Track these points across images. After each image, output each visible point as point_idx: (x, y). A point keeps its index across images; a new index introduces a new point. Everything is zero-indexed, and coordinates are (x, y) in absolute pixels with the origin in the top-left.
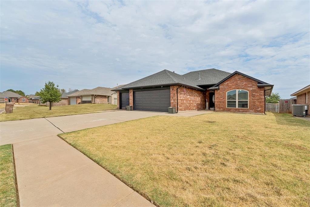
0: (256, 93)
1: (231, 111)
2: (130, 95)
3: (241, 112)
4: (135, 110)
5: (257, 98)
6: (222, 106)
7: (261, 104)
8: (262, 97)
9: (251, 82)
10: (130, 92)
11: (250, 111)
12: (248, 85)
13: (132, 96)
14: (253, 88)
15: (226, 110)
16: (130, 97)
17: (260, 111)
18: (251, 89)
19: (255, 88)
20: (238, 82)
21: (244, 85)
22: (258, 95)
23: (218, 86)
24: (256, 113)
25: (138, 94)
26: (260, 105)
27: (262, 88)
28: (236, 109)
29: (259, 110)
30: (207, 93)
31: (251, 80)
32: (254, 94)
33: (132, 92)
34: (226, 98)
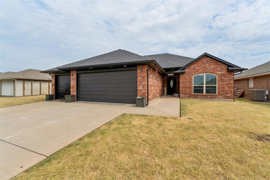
0: (225, 77)
1: (198, 98)
2: (71, 78)
3: (209, 98)
4: (80, 100)
5: (226, 83)
6: (188, 92)
7: (231, 90)
8: (231, 82)
9: (220, 65)
10: (71, 75)
11: (219, 97)
12: (217, 69)
13: (76, 80)
14: (222, 72)
15: (193, 96)
16: (72, 81)
17: (229, 98)
18: (220, 73)
19: (224, 72)
20: (206, 65)
21: (213, 68)
22: (227, 80)
23: (184, 69)
24: (225, 99)
25: (84, 77)
26: (229, 90)
27: (232, 71)
28: (204, 95)
29: (229, 96)
30: (165, 77)
31: (220, 63)
32: (223, 78)
33: (75, 74)
34: (192, 83)
